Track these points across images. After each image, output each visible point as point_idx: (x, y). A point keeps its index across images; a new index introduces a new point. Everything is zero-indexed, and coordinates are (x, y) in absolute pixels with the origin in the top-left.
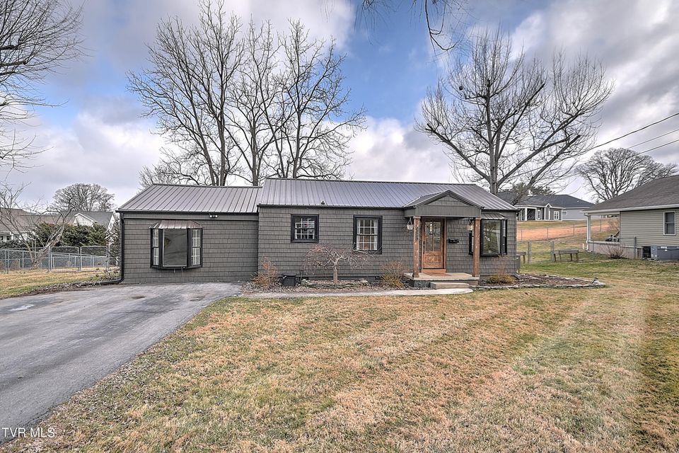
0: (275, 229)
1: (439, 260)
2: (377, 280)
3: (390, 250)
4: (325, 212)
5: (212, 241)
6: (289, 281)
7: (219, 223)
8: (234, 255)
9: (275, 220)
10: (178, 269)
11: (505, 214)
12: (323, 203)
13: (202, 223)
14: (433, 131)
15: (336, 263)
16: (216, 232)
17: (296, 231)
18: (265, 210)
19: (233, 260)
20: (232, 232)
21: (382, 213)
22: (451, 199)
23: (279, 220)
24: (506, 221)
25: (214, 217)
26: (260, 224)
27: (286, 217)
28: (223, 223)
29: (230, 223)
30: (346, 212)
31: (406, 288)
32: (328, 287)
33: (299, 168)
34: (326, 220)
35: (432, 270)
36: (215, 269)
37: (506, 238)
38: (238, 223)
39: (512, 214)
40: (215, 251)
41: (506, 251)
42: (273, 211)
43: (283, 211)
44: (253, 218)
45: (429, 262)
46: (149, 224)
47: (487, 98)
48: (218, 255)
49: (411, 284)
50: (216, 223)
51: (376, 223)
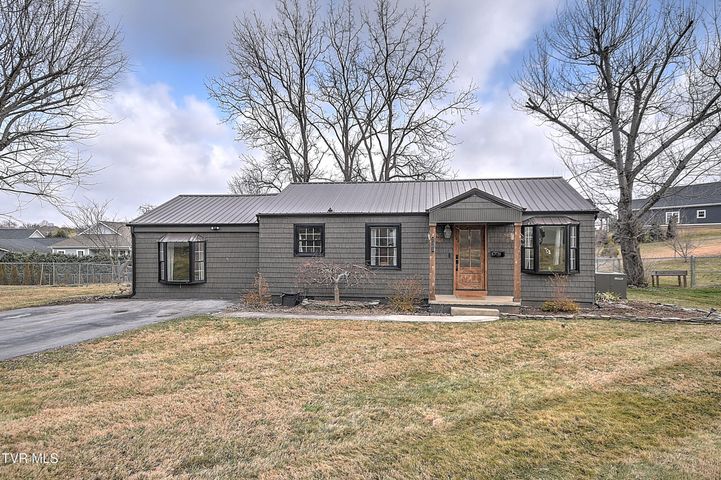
0: (277, 241)
1: (479, 279)
2: (387, 302)
3: (411, 266)
4: (332, 220)
5: (216, 255)
6: (291, 300)
7: (222, 235)
8: (238, 270)
9: (277, 231)
10: (184, 284)
11: (575, 217)
12: (331, 211)
13: (205, 235)
14: (536, 108)
15: (337, 280)
16: (219, 245)
17: (301, 243)
18: (265, 220)
19: (237, 275)
20: (235, 245)
21: (400, 220)
22: (479, 199)
23: (281, 231)
24: (578, 226)
25: (217, 229)
26: (261, 236)
27: (288, 227)
28: (226, 235)
29: (232, 235)
30: (357, 219)
32: (319, 308)
33: (392, 168)
34: (332, 230)
35: (470, 292)
36: (218, 285)
37: (577, 251)
38: (241, 235)
39: (588, 217)
40: (219, 265)
41: (577, 268)
42: (274, 220)
43: (285, 220)
44: (254, 229)
45: (464, 281)
46: (156, 238)
48: (221, 270)
50: (217, 235)
51: (394, 233)
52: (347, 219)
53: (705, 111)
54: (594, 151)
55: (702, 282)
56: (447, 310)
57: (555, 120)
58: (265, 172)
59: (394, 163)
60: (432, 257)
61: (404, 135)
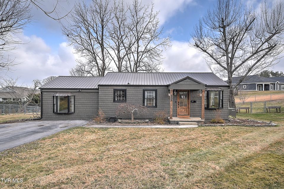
0: (106, 96)
1: (187, 111)
2: (153, 120)
3: (161, 106)
4: (129, 88)
5: (79, 101)
6: (112, 120)
7: (82, 93)
8: (89, 108)
9: (106, 92)
10: (65, 114)
11: (222, 88)
12: (128, 84)
13: (75, 93)
14: (198, 46)
15: (133, 112)
16: (80, 97)
17: (116, 97)
18: (101, 87)
19: (88, 110)
20: (88, 97)
21: (157, 88)
22: (189, 81)
23: (108, 91)
24: (223, 91)
25: (80, 90)
26: (100, 93)
27: (111, 90)
28: (84, 93)
29: (86, 93)
30: (140, 88)
31: (165, 124)
32: (127, 123)
33: (138, 67)
34: (129, 91)
35: (183, 116)
36: (80, 114)
37: (222, 100)
38: (90, 93)
39: (226, 88)
40: (80, 106)
41: (222, 107)
42: (105, 87)
43: (110, 87)
44: (96, 91)
45: (181, 112)
46: (52, 94)
47: (224, 27)
48: (81, 108)
49: (169, 122)
50: (80, 93)
51: (154, 93)
52: (135, 87)
53: (257, 50)
54: (219, 63)
55: (254, 112)
56: (177, 123)
57: (205, 51)
58: (86, 67)
59: (139, 65)
60: (171, 103)
61: (143, 54)
